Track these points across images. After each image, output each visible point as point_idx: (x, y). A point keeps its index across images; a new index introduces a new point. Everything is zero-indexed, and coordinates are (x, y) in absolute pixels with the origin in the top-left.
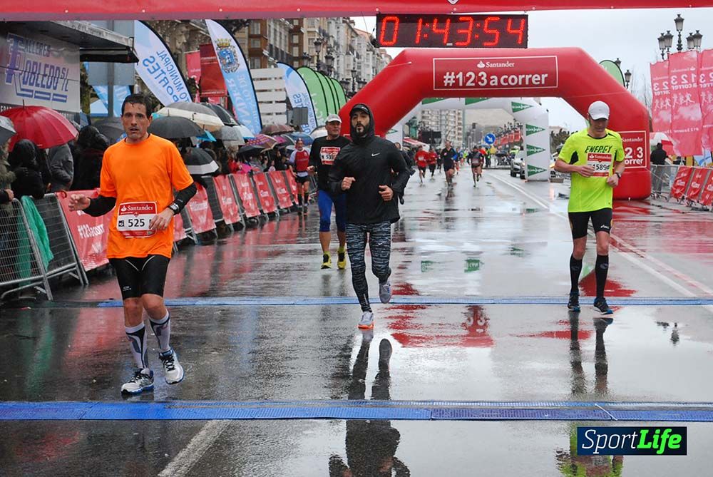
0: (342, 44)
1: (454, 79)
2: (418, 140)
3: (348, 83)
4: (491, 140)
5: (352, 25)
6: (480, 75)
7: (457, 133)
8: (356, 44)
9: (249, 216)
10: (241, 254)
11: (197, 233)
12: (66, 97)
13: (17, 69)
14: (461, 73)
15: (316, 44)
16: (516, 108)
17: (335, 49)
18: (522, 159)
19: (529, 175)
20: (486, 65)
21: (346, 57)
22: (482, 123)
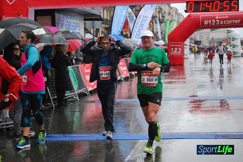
0: (167, 12)
1: (208, 23)
2: (194, 44)
5: (170, 5)
6: (217, 21)
7: (206, 41)
8: (171, 11)
11: (123, 77)
13: (64, 24)
14: (210, 21)
15: (159, 12)
16: (229, 32)
17: (164, 14)
18: (231, 49)
19: (233, 55)
20: (219, 17)
21: (168, 16)
22: (215, 37)
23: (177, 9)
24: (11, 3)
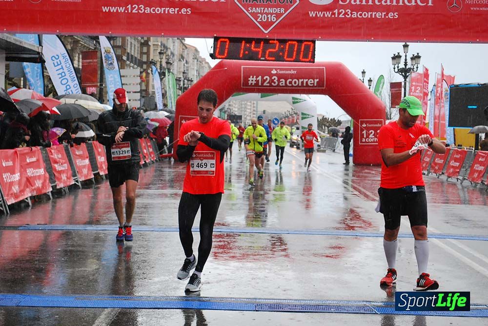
0: (176, 54)
1: (255, 81)
4: (276, 122)
5: (183, 41)
6: (273, 78)
8: (186, 54)
11: (81, 180)
14: (260, 77)
15: (160, 53)
16: (295, 101)
17: (172, 57)
19: (302, 147)
20: (277, 71)
21: (179, 62)
22: (269, 111)
23: (196, 50)
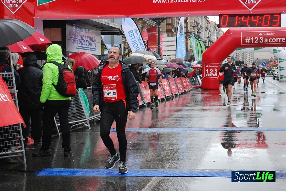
0: (204, 27)
1: (250, 40)
3: (206, 42)
4: (264, 65)
5: (207, 19)
6: (260, 38)
7: (250, 62)
8: (209, 26)
9: (167, 95)
10: (164, 111)
11: (146, 102)
12: (95, 49)
13: (76, 38)
14: (252, 38)
15: (193, 27)
16: (275, 52)
17: (201, 29)
18: (277, 72)
19: (280, 79)
20: (263, 34)
21: (205, 32)
22: (261, 58)
23: (215, 24)
24: (13, 12)
